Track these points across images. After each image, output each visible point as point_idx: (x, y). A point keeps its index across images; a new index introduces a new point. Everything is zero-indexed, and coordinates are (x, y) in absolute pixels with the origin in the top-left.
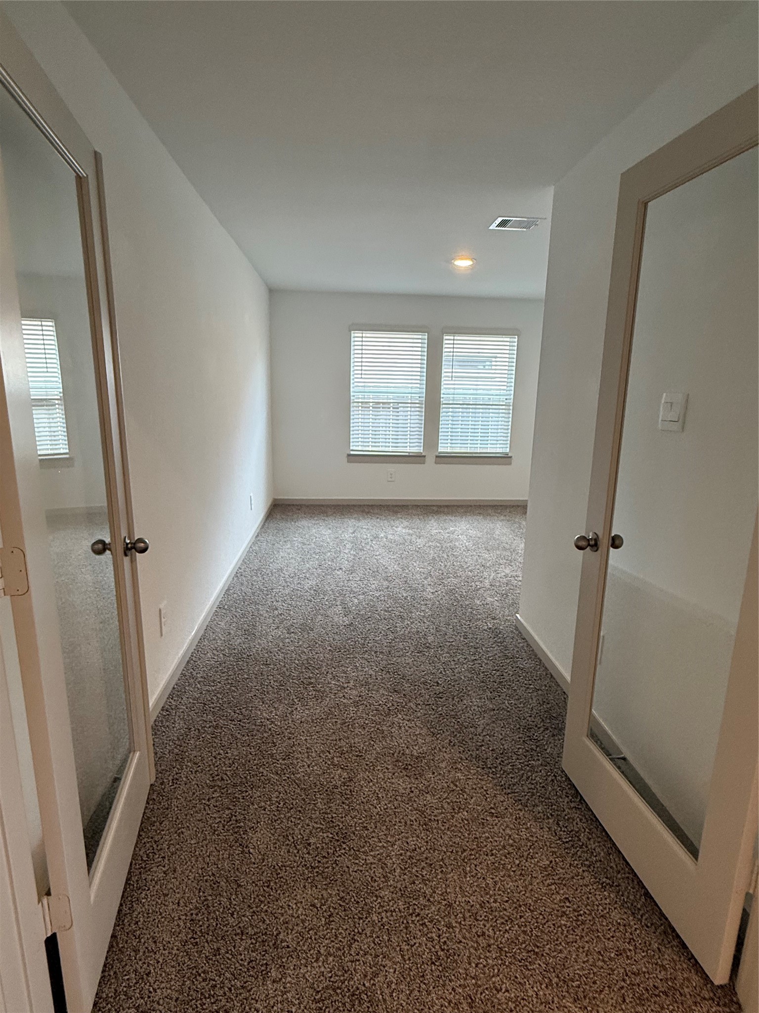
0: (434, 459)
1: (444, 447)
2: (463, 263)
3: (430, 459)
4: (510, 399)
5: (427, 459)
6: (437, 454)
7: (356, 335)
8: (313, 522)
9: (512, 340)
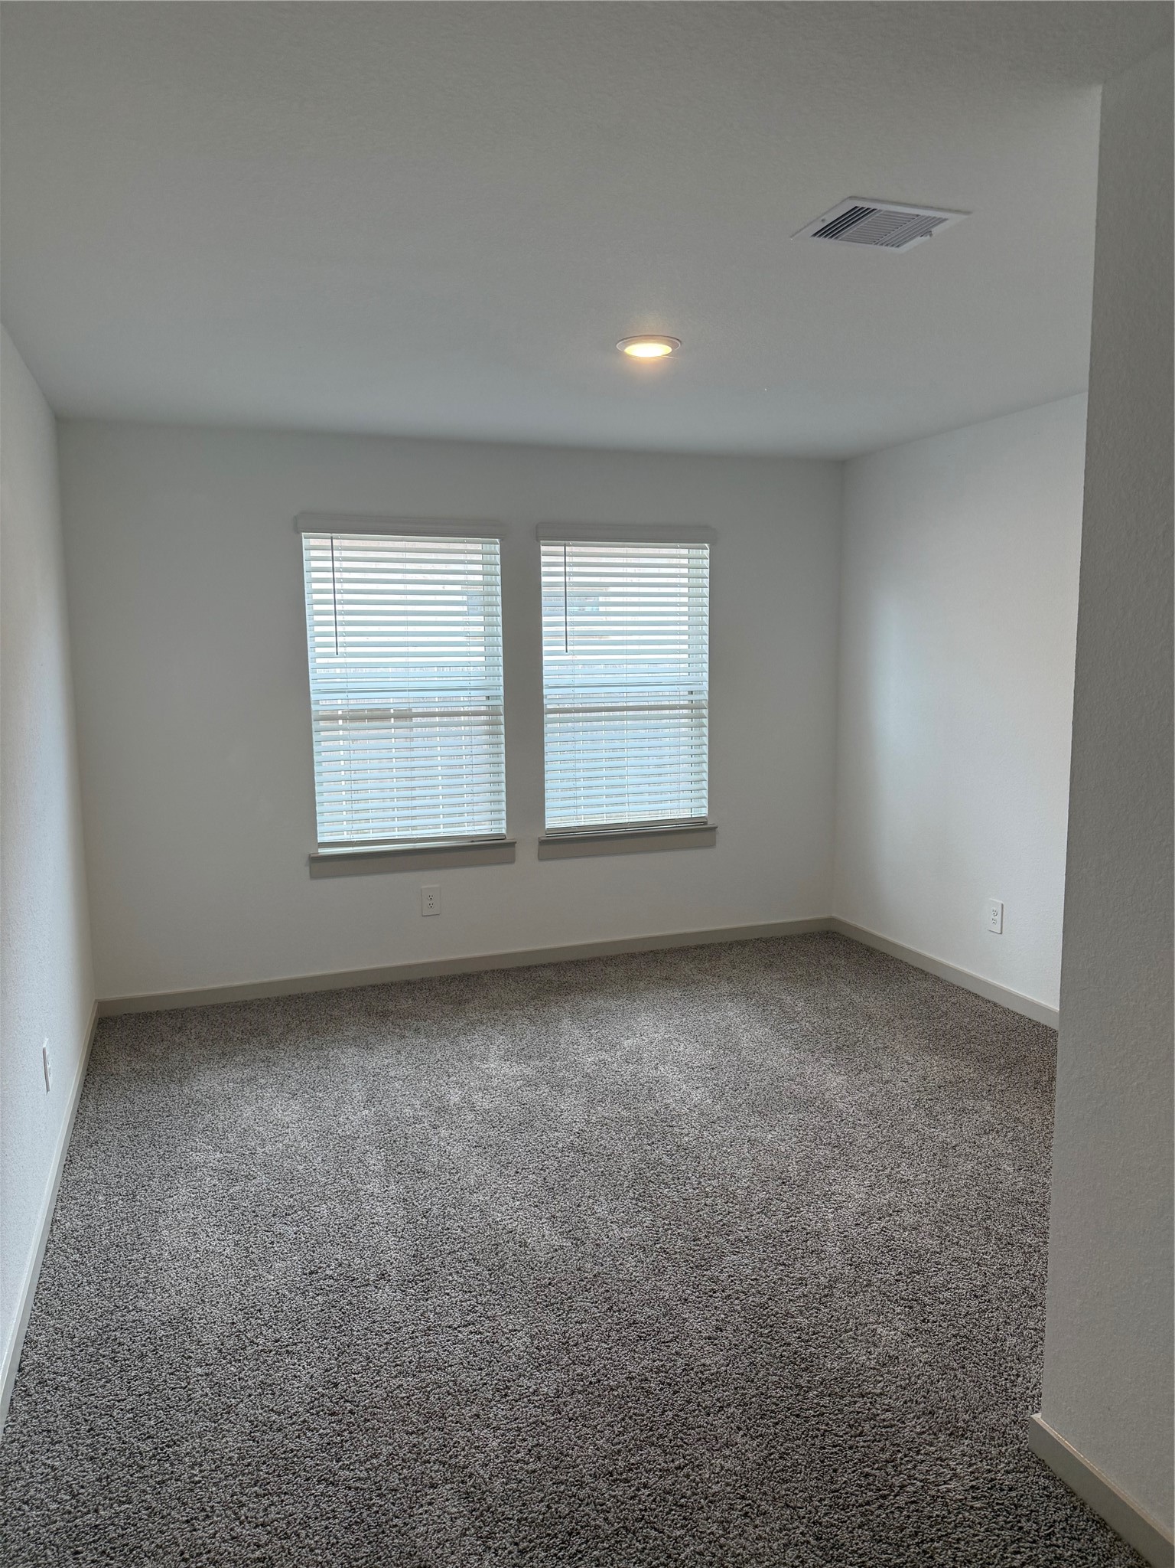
0: (534, 849)
1: (559, 816)
2: (648, 352)
3: (526, 853)
4: (701, 692)
5: (519, 850)
6: (543, 836)
7: (313, 542)
8: (237, 1075)
9: (694, 552)
